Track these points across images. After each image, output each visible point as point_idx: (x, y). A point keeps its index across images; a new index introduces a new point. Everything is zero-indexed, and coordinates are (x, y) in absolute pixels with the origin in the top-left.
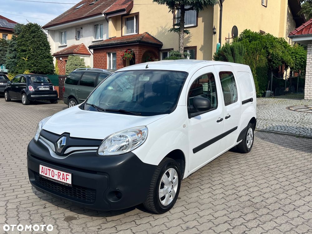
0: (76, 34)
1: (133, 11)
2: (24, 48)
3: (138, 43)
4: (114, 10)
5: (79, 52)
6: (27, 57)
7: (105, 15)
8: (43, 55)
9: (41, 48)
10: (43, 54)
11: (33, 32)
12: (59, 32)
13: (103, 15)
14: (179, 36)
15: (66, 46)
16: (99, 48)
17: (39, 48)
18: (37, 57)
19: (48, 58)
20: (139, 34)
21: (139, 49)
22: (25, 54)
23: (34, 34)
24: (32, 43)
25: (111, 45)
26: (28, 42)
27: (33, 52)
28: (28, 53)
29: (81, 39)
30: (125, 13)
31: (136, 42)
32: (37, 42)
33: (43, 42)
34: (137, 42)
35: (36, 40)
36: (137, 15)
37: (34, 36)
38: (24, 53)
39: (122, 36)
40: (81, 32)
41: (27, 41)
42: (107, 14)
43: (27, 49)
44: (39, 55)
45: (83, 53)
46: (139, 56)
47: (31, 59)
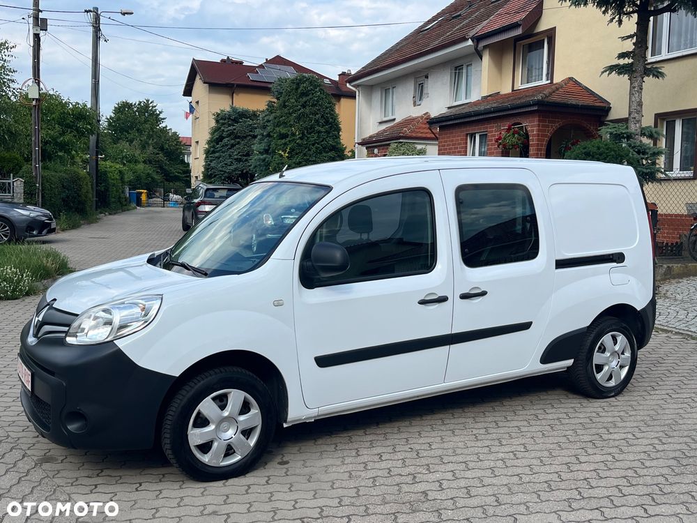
0: (415, 91)
1: (544, 26)
2: (284, 131)
3: (536, 108)
4: (496, 27)
5: (414, 135)
6: (288, 150)
7: (473, 41)
8: (322, 145)
9: (317, 128)
10: (322, 141)
11: (304, 94)
12: (382, 88)
13: (470, 42)
14: (631, 84)
15: (394, 119)
16: (451, 123)
17: (314, 128)
18: (309, 150)
19: (331, 150)
20: (554, 82)
21: (539, 121)
22: (285, 144)
23: (305, 99)
24: (299, 118)
25: (475, 115)
26: (292, 118)
27: (301, 138)
28: (290, 141)
29: (425, 102)
30: (519, 32)
31: (530, 106)
32: (311, 116)
33: (322, 116)
34: (534, 105)
35: (307, 110)
36: (551, 34)
37: (305, 102)
38: (283, 141)
39: (513, 90)
40: (425, 86)
41: (290, 114)
42: (477, 39)
43: (290, 133)
44: (313, 145)
45: (424, 135)
46: (538, 140)
47: (297, 154)
